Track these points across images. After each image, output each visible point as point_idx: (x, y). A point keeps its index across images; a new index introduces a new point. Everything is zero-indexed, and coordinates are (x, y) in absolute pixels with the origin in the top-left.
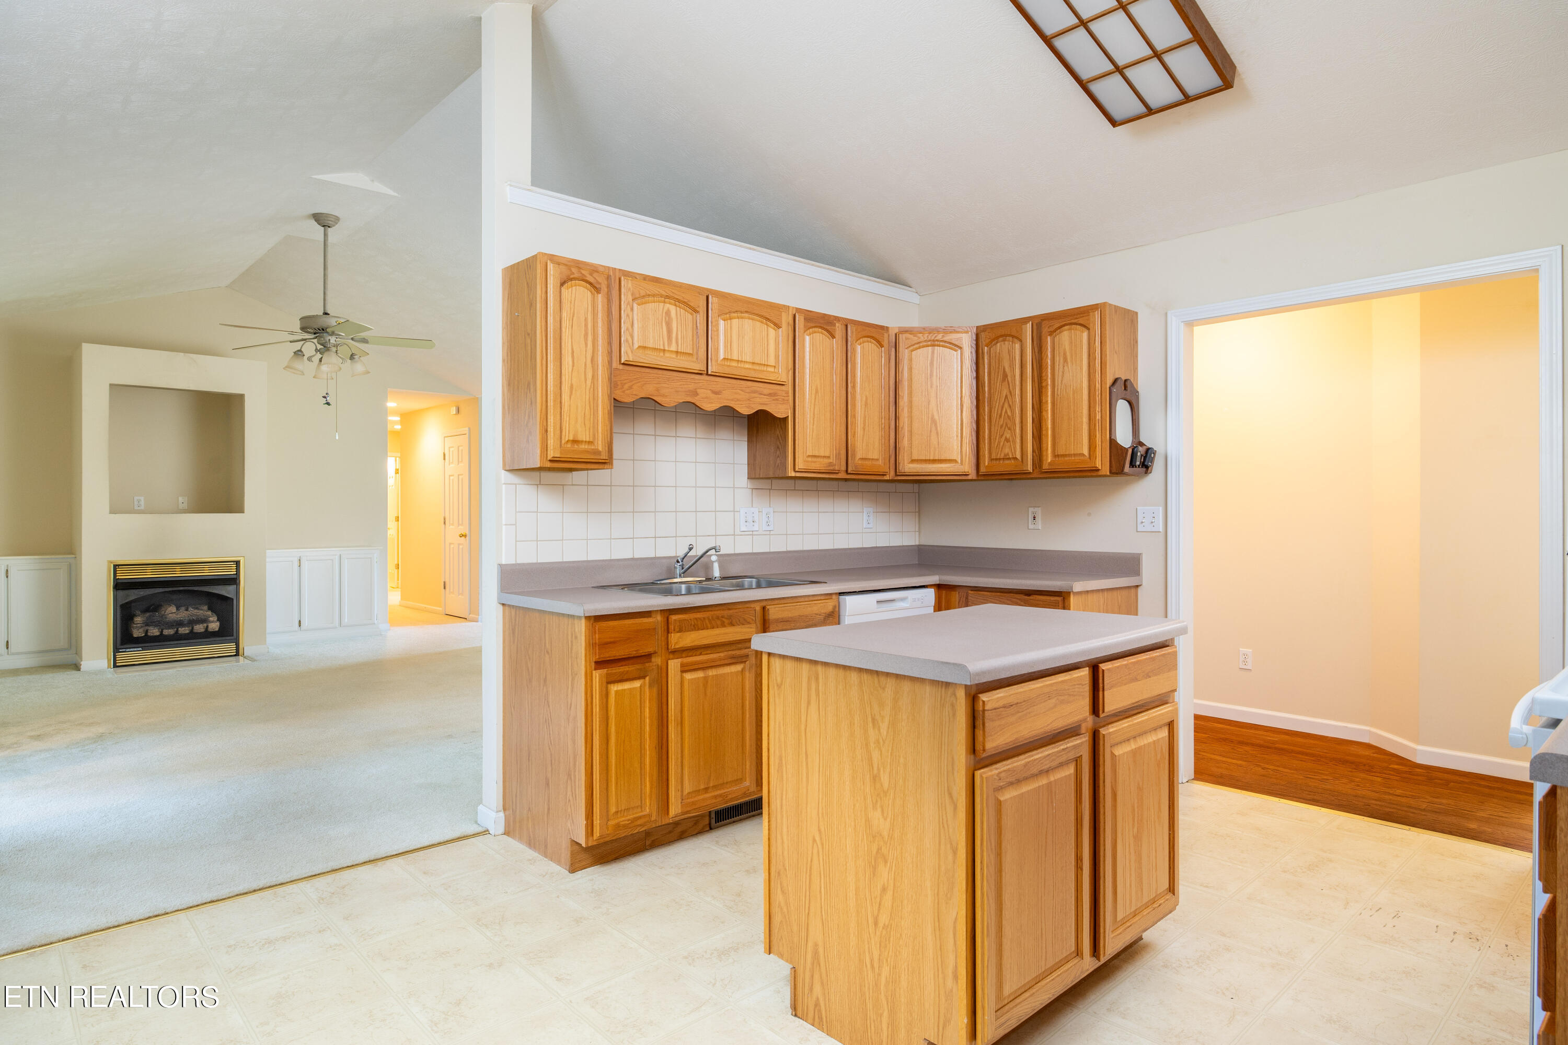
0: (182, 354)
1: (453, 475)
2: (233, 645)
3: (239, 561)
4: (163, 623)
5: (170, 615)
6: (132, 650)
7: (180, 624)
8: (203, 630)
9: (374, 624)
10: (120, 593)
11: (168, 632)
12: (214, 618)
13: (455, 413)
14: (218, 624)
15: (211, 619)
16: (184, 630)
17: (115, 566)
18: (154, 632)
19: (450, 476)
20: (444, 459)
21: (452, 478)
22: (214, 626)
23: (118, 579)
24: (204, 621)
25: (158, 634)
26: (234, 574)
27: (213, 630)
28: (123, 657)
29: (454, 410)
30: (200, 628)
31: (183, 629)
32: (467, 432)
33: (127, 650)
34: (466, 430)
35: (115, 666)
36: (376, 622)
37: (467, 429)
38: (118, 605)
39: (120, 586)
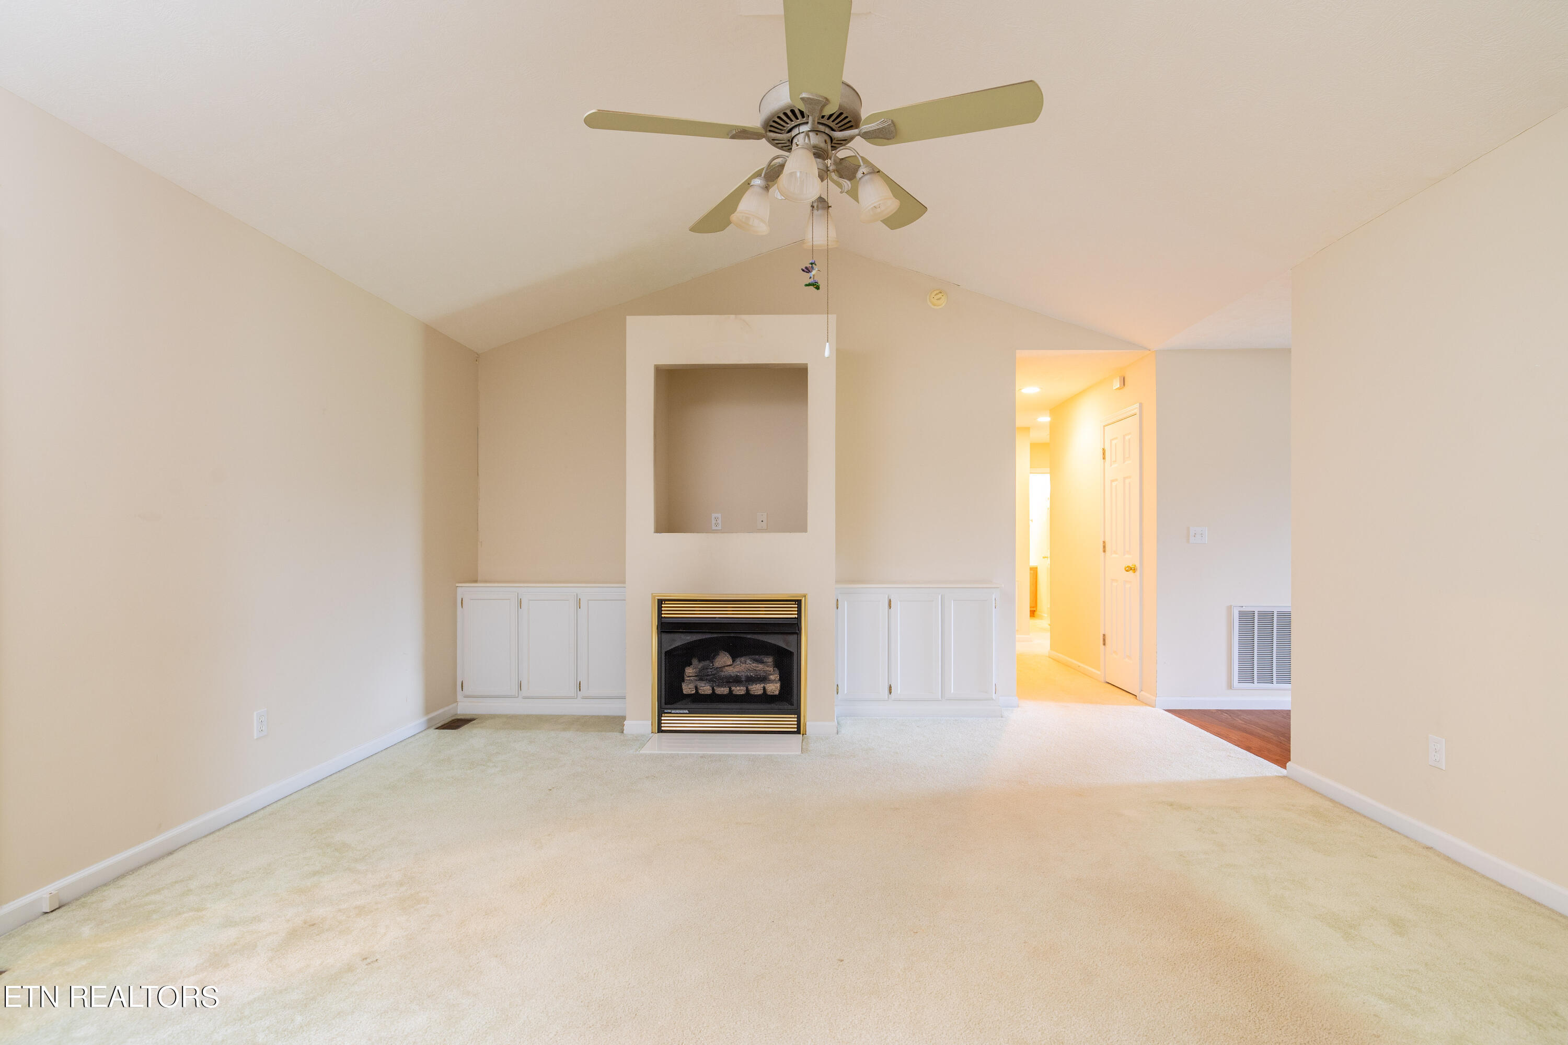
0: (733, 316)
1: (1116, 480)
2: (793, 718)
3: (801, 600)
4: (715, 678)
5: (726, 668)
6: (678, 711)
7: (737, 680)
8: (760, 692)
9: (992, 699)
10: (666, 637)
11: (723, 691)
12: (775, 676)
13: (1118, 386)
14: (778, 685)
15: (772, 677)
16: (739, 690)
17: (660, 602)
18: (706, 689)
19: (1112, 481)
20: (1104, 458)
21: (1114, 484)
22: (774, 688)
23: (665, 617)
24: (763, 679)
25: (710, 692)
26: (795, 618)
27: (772, 694)
28: (670, 721)
29: (1117, 384)
30: (756, 689)
31: (738, 688)
32: (1137, 411)
33: (673, 711)
34: (1135, 408)
35: (660, 731)
36: (994, 696)
37: (1137, 405)
38: (663, 651)
39: (666, 627)
